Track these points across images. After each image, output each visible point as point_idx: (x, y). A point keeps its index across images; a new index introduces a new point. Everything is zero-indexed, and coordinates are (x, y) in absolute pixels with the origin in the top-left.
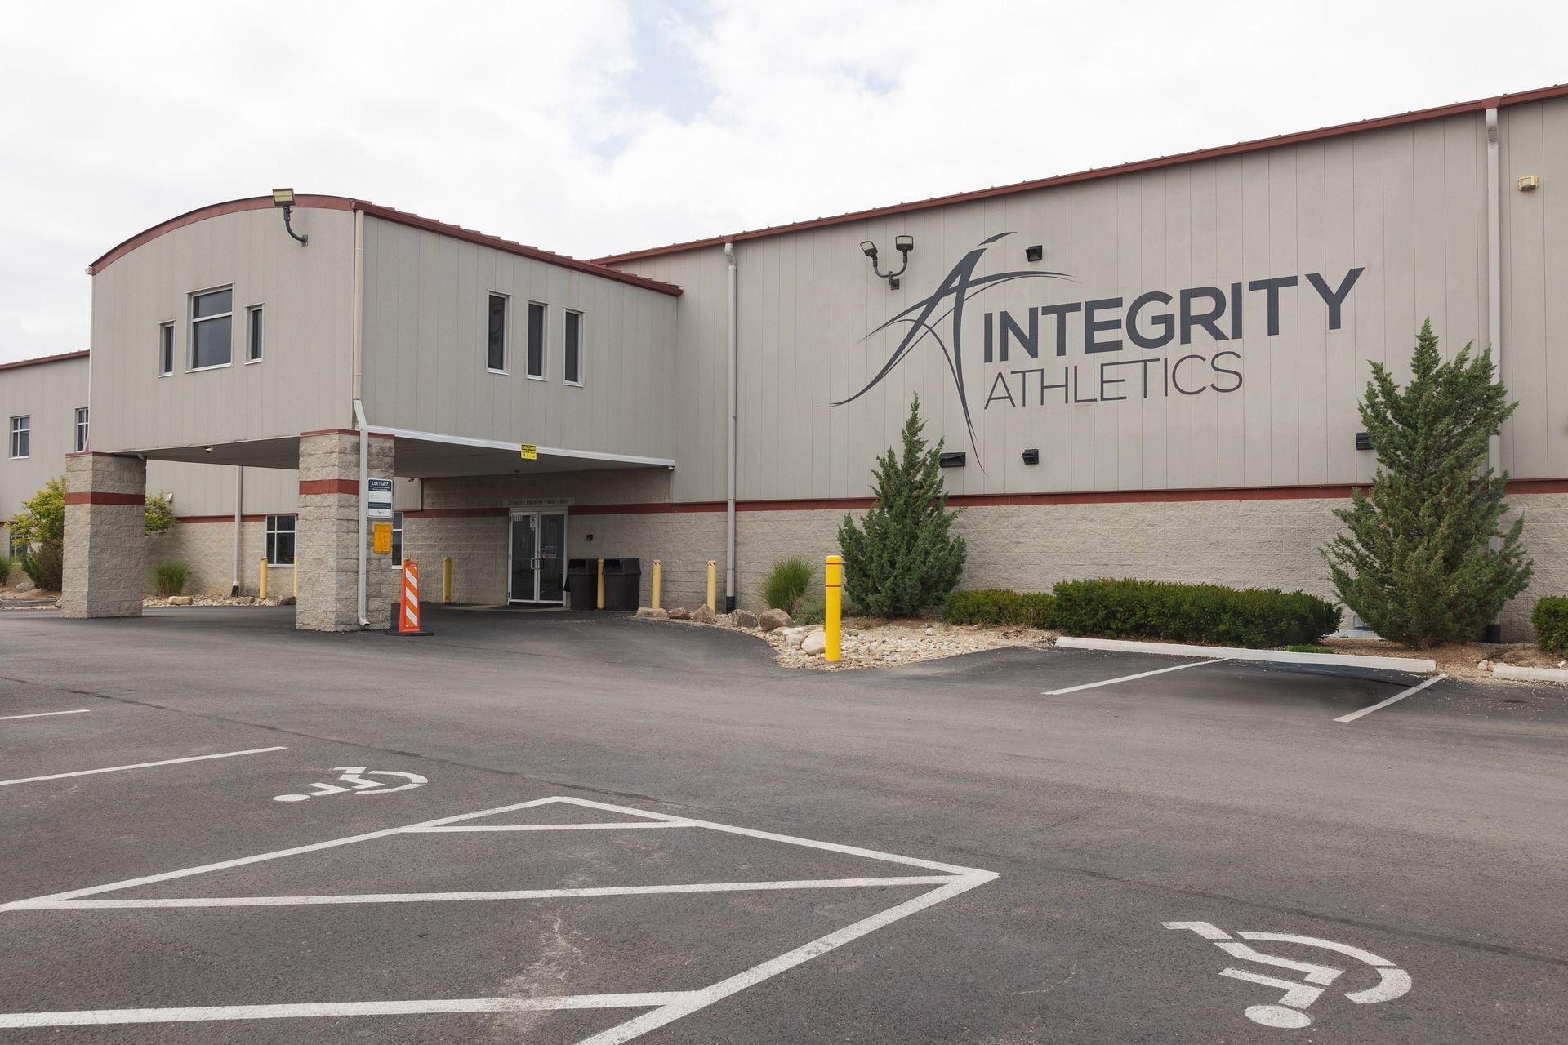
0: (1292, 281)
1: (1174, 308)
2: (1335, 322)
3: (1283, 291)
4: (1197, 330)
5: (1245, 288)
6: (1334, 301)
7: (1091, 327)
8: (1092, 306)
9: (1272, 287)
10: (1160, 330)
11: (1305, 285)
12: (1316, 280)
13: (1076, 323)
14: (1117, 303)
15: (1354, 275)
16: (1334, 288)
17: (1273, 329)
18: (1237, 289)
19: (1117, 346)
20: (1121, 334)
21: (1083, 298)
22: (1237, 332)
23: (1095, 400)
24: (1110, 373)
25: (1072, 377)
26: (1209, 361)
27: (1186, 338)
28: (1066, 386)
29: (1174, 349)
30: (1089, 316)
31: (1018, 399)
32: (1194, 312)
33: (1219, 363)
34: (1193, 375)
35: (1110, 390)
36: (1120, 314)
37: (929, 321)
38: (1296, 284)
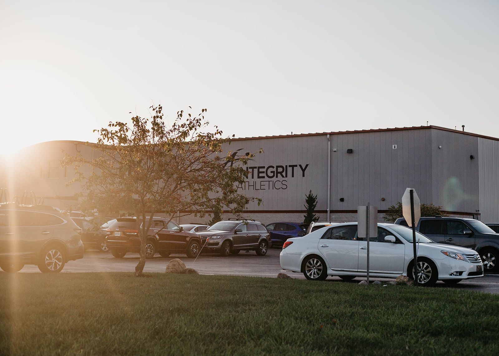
0: (296, 166)
1: (275, 170)
2: (304, 176)
3: (295, 168)
4: (279, 175)
5: (288, 166)
6: (303, 171)
7: (259, 172)
9: (293, 166)
10: (272, 174)
12: (300, 166)
13: (256, 171)
14: (264, 167)
15: (307, 165)
16: (304, 168)
17: (293, 176)
18: (286, 166)
19: (264, 177)
20: (264, 175)
21: (257, 166)
22: (286, 176)
23: (259, 189)
24: (262, 183)
25: (255, 183)
26: (281, 182)
27: (277, 177)
28: (253, 186)
29: (274, 179)
30: (258, 170)
31: (244, 189)
32: (279, 171)
33: (283, 183)
34: (278, 185)
35: (262, 187)
36: (264, 170)
38: (297, 166)
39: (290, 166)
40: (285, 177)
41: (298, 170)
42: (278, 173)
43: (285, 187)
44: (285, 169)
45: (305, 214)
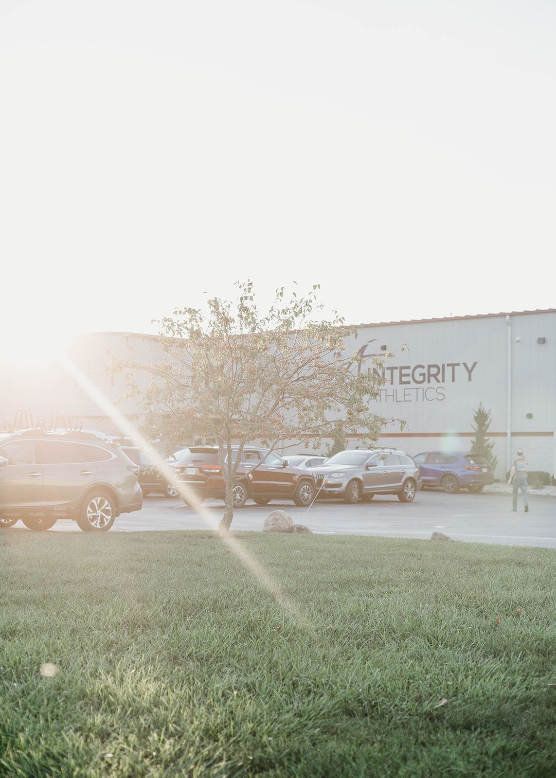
0: (458, 365)
1: (425, 371)
2: (470, 380)
3: (456, 367)
4: (432, 379)
5: (446, 365)
6: (470, 372)
7: (401, 375)
8: (402, 368)
9: (453, 366)
10: (421, 378)
11: (462, 366)
12: (465, 364)
13: (396, 373)
14: (409, 368)
15: (475, 364)
16: (470, 367)
17: (453, 380)
18: (443, 365)
19: (409, 383)
20: (409, 379)
21: (399, 365)
22: (443, 381)
23: (402, 401)
24: (407, 392)
25: (395, 391)
26: (435, 390)
27: (429, 382)
28: (393, 396)
29: (425, 385)
30: (401, 372)
31: (379, 400)
32: (432, 372)
33: (439, 390)
34: (431, 394)
35: (407, 398)
36: (410, 371)
37: (350, 370)
38: (460, 365)
39: (449, 365)
40: (441, 381)
41: (461, 371)
42: (430, 375)
43: (441, 397)
44: (441, 369)
45: (474, 439)
